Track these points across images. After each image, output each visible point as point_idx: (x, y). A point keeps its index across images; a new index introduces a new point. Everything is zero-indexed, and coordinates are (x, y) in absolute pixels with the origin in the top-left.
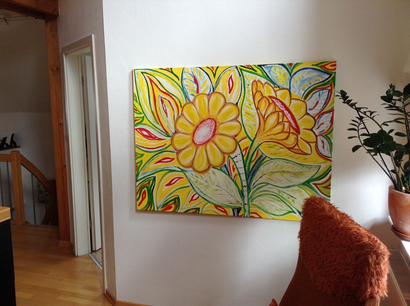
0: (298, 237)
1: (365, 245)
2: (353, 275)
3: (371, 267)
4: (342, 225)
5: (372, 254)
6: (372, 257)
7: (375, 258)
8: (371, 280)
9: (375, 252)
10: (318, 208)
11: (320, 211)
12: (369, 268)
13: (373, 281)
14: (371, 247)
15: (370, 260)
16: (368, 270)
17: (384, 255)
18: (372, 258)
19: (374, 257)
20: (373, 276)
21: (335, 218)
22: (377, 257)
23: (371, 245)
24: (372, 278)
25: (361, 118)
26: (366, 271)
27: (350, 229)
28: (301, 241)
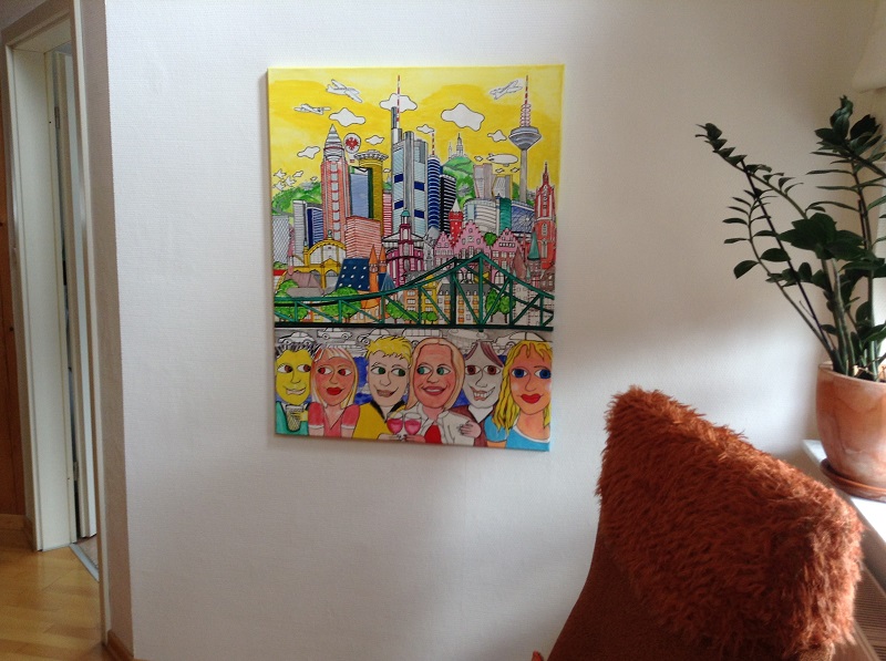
0: (597, 493)
1: (799, 507)
2: (763, 588)
3: (816, 565)
4: (724, 456)
5: (819, 529)
6: (819, 537)
7: (829, 542)
8: (816, 600)
9: (828, 525)
10: (652, 416)
11: (656, 423)
12: (811, 568)
13: (822, 603)
14: (817, 510)
15: (816, 546)
16: (810, 575)
17: (850, 531)
18: (820, 541)
19: (826, 536)
20: (820, 589)
21: (702, 437)
22: (833, 536)
23: (815, 504)
24: (818, 596)
25: (757, 194)
26: (802, 577)
27: (752, 466)
28: (604, 502)
